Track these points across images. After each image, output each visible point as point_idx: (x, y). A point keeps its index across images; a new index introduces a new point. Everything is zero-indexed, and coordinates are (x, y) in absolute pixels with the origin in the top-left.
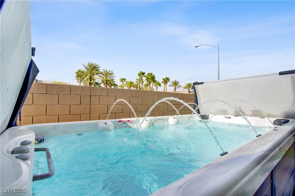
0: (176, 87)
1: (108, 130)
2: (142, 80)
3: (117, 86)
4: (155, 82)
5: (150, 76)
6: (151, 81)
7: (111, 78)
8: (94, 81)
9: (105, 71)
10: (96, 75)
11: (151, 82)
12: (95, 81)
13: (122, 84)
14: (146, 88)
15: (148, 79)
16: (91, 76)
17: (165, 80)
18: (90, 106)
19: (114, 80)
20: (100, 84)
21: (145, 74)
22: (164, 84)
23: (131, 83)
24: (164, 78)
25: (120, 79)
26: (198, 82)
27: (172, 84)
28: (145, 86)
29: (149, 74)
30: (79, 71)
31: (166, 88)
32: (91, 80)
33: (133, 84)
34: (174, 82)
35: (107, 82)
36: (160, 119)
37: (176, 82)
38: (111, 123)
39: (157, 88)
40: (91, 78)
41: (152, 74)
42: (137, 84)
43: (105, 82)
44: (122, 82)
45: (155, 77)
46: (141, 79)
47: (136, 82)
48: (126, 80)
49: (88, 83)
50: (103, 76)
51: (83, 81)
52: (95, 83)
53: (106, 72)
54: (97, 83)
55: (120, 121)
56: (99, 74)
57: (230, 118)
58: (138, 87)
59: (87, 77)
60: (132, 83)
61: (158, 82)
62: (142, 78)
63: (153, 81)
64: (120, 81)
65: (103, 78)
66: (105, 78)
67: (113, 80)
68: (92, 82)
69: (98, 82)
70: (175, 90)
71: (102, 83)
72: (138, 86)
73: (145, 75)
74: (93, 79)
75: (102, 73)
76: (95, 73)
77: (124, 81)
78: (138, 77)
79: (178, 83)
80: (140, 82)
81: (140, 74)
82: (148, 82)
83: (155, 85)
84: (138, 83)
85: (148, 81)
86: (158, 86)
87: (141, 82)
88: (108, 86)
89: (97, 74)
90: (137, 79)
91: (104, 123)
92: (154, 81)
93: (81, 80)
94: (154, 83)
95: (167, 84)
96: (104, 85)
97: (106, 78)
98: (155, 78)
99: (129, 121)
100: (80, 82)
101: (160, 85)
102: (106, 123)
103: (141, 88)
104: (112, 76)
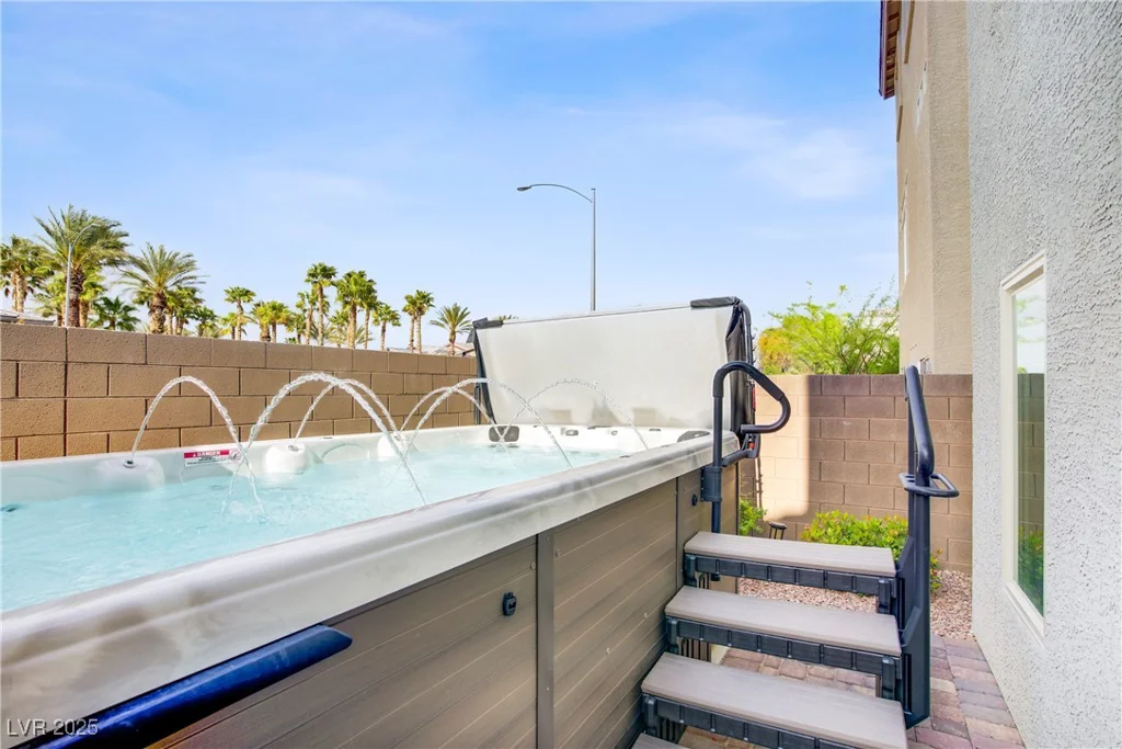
0: (458, 328)
1: (138, 487)
2: (323, 297)
3: (213, 317)
4: (376, 309)
5: (356, 283)
6: (362, 305)
7: (184, 285)
8: (96, 292)
9: (157, 251)
10: (107, 270)
11: (358, 308)
12: (106, 295)
13: (236, 310)
14: (340, 330)
15: (346, 296)
16: (79, 271)
17: (413, 303)
18: (65, 402)
19: (197, 295)
20: (128, 309)
21: (334, 274)
22: (410, 318)
23: (274, 308)
24: (414, 294)
25: (228, 292)
26: (490, 319)
27: (443, 319)
28: (334, 320)
29: (349, 275)
30: (15, 242)
31: (419, 331)
32: (79, 290)
33: (283, 315)
34: (449, 311)
35: (162, 303)
36: (344, 445)
37: (456, 309)
38: (151, 463)
39: (384, 331)
40: (78, 281)
41: (362, 275)
42: (299, 311)
43: (156, 301)
44: (236, 303)
45: (374, 287)
46: (318, 292)
47: (299, 306)
48: (253, 294)
49: (67, 303)
50: (144, 275)
51: (37, 291)
52: (101, 303)
53: (158, 258)
54: (114, 305)
55: (188, 455)
56: (123, 263)
57: (576, 433)
58: (304, 327)
59: (59, 275)
60: (277, 308)
61: (387, 308)
62: (321, 290)
63: (365, 306)
64: (228, 300)
65: (145, 282)
66: (154, 285)
67: (194, 291)
68: (87, 297)
69: (121, 300)
70: (452, 341)
71: (142, 302)
72: (307, 321)
73: (333, 279)
74: (94, 285)
75: (134, 261)
76: (105, 260)
77: (246, 298)
78: (308, 288)
79: (463, 316)
80: (314, 304)
81: (313, 275)
82: (348, 307)
83: (376, 320)
84: (305, 311)
85: (347, 303)
86: (389, 325)
87: (318, 305)
88: (167, 317)
89: (113, 262)
90: (302, 295)
91: (124, 462)
92: (373, 305)
93: (23, 284)
94: (372, 312)
95: (423, 317)
96: (152, 311)
97: (160, 285)
98: (374, 291)
99: (225, 453)
100: (19, 294)
101: (394, 318)
102: (129, 463)
103: (320, 330)
104: (187, 275)
